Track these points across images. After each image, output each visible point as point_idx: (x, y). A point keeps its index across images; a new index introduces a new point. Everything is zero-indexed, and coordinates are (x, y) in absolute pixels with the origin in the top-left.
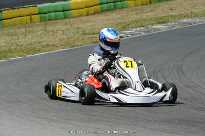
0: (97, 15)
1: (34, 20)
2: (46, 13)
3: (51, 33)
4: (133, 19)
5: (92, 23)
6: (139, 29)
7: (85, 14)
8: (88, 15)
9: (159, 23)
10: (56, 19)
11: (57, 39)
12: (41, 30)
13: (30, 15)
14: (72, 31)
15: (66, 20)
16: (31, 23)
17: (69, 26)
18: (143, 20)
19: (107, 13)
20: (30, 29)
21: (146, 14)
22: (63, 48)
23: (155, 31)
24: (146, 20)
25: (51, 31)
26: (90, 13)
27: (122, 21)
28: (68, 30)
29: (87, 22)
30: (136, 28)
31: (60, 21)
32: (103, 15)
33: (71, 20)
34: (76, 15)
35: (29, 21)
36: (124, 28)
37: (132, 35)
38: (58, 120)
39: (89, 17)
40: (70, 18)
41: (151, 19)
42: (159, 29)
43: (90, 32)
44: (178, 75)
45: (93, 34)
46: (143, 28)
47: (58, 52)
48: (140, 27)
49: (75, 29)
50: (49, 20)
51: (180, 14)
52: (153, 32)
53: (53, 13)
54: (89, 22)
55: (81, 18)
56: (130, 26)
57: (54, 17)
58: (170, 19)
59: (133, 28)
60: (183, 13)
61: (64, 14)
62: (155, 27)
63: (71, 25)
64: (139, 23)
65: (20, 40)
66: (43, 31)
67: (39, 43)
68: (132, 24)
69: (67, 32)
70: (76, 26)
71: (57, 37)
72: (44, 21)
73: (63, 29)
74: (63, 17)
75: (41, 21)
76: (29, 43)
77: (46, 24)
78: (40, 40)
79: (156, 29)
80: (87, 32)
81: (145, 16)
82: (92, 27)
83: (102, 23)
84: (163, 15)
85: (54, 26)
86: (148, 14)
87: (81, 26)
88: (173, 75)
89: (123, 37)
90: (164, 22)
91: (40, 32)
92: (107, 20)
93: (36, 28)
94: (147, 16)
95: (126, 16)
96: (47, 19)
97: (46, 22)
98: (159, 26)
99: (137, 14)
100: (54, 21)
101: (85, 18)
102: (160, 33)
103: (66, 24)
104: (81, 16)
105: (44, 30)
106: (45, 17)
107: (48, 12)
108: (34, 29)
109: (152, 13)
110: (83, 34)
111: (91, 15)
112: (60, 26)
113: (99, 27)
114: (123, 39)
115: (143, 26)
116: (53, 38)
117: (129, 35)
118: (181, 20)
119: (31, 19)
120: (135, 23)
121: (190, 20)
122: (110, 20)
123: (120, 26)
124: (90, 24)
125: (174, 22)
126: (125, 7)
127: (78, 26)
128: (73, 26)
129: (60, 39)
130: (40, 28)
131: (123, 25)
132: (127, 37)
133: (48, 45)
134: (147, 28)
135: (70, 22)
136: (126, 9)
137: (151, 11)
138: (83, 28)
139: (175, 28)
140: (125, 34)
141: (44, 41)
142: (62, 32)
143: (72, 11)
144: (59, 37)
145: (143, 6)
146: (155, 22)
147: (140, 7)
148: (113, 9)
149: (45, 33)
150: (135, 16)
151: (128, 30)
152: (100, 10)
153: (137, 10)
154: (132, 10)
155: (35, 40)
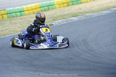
2: (11, 14)
4: (59, 15)
6: (62, 20)
7: (33, 13)
9: (73, 16)
10: (16, 17)
11: (17, 27)
13: (2, 15)
14: (25, 22)
15: (22, 17)
16: (3, 19)
17: (24, 20)
20: (2, 22)
21: (66, 12)
23: (71, 21)
24: (66, 15)
25: (14, 23)
27: (53, 16)
28: (23, 22)
33: (25, 16)
34: (27, 14)
35: (1, 18)
36: (54, 20)
37: (59, 23)
40: (24, 16)
41: (69, 15)
44: (85, 44)
46: (65, 20)
50: (13, 17)
51: (85, 11)
52: (70, 21)
53: (15, 13)
56: (58, 19)
57: (15, 15)
58: (80, 14)
59: (59, 19)
60: (86, 10)
61: (21, 14)
62: (71, 19)
63: (25, 19)
64: (63, 17)
67: (7, 30)
71: (17, 26)
72: (10, 18)
73: (20, 22)
74: (20, 15)
75: (8, 18)
76: (2, 30)
77: (11, 19)
78: (8, 28)
79: (72, 20)
84: (75, 12)
85: (15, 20)
86: (67, 12)
89: (54, 25)
90: (76, 16)
91: (8, 24)
94: (67, 13)
95: (55, 13)
96: (11, 16)
97: (11, 18)
98: (73, 18)
100: (15, 18)
101: (32, 15)
102: (74, 22)
103: (22, 19)
104: (30, 14)
105: (10, 22)
107: (12, 13)
108: (4, 22)
112: (19, 20)
115: (64, 19)
116: (15, 27)
118: (85, 14)
119: (3, 17)
120: (60, 17)
121: (90, 14)
123: (52, 19)
125: (82, 16)
126: (54, 9)
127: (29, 20)
128: (26, 20)
129: (19, 27)
130: (8, 22)
131: (54, 18)
132: (56, 24)
133: (12, 31)
134: (67, 19)
135: (24, 18)
136: (55, 10)
137: (69, 10)
138: (31, 21)
139: (82, 19)
140: (55, 23)
141: (10, 28)
142: (20, 23)
143: (25, 12)
144: (19, 26)
145: (64, 8)
146: (71, 16)
147: (62, 8)
148: (48, 10)
149: (10, 24)
150: (60, 13)
151: (57, 21)
152: (40, 11)
153: (61, 10)
154: (58, 10)
155: (5, 28)
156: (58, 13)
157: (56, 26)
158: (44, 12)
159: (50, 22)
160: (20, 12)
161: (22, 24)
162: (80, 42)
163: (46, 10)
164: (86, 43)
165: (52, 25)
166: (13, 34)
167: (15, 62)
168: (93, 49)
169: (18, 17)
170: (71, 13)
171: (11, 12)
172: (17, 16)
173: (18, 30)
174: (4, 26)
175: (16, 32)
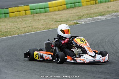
0: (64, 11)
1: (27, 14)
2: (34, 10)
3: (37, 21)
4: (85, 13)
5: (61, 15)
6: (88, 19)
7: (58, 10)
9: (100, 15)
12: (31, 19)
13: (25, 11)
14: (49, 20)
15: (46, 14)
16: (26, 15)
17: (48, 17)
18: (91, 13)
19: (70, 10)
20: (25, 19)
21: (93, 10)
23: (98, 20)
24: (93, 14)
25: (37, 20)
27: (79, 14)
28: (47, 19)
29: (58, 14)
30: (87, 18)
31: (42, 14)
32: (68, 10)
33: (49, 13)
34: (52, 11)
35: (24, 14)
36: (80, 18)
37: (84, 22)
38: (40, 71)
39: (60, 12)
40: (48, 12)
41: (96, 13)
42: (100, 19)
43: (60, 20)
44: (111, 45)
45: (62, 21)
46: (91, 18)
47: (40, 32)
48: (89, 18)
49: (51, 19)
50: (36, 13)
51: (113, 10)
52: (97, 21)
53: (39, 10)
54: (60, 15)
56: (84, 17)
57: (39, 12)
58: (107, 13)
60: (115, 9)
61: (45, 10)
62: (98, 17)
63: (49, 16)
64: (89, 15)
65: (19, 25)
67: (30, 26)
68: (85, 16)
69: (46, 20)
70: (52, 17)
71: (40, 23)
73: (44, 19)
74: (44, 12)
75: (31, 14)
76: (24, 27)
77: (34, 16)
78: (30, 25)
79: (98, 19)
80: (58, 20)
81: (92, 11)
83: (67, 15)
84: (103, 11)
85: (39, 17)
86: (94, 10)
87: (55, 17)
88: (108, 45)
89: (79, 23)
90: (103, 15)
91: (31, 21)
92: (70, 13)
93: (28, 18)
94: (94, 11)
95: (81, 11)
97: (34, 15)
98: (100, 17)
99: (88, 10)
100: (39, 14)
101: (57, 12)
102: (101, 21)
103: (46, 16)
104: (55, 11)
105: (33, 19)
106: (34, 12)
107: (36, 9)
108: (27, 18)
109: (97, 10)
110: (56, 22)
111: (61, 10)
112: (42, 17)
113: (65, 17)
114: (79, 24)
115: (91, 17)
116: (38, 24)
117: (82, 22)
118: (113, 14)
119: (25, 13)
120: (87, 15)
122: (71, 13)
123: (77, 17)
124: (60, 16)
125: (109, 15)
127: (53, 17)
129: (42, 24)
130: (31, 18)
131: (79, 16)
132: (81, 23)
133: (35, 28)
134: (93, 18)
135: (48, 14)
137: (96, 8)
139: (110, 18)
140: (80, 21)
141: (33, 26)
142: (43, 20)
143: (50, 8)
144: (42, 23)
145: (92, 6)
146: (98, 15)
147: (90, 6)
148: (74, 7)
149: (33, 21)
150: (87, 11)
151: (82, 19)
152: (66, 8)
153: (88, 7)
154: (85, 8)
155: (28, 25)
156: (85, 11)
157: (81, 25)
158: (70, 9)
159: (75, 20)
160: (45, 8)
161: (46, 21)
162: (106, 43)
163: (72, 8)
165: (78, 23)
166: (35, 31)
170: (98, 12)
171: (34, 8)
172: (40, 13)
173: (41, 27)
174: (27, 22)
175: (38, 29)
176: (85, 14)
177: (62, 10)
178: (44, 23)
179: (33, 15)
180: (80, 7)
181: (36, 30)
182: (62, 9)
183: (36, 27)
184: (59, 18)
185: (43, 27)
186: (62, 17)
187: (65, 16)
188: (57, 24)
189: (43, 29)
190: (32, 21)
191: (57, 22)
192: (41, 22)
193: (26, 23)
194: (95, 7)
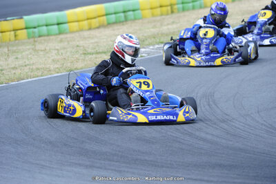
0: (102, 30)
1: (19, 37)
2: (35, 28)
3: (42, 53)
4: (150, 34)
5: (96, 40)
6: (157, 46)
7: (87, 27)
8: (90, 29)
10: (48, 35)
11: (50, 61)
12: (29, 49)
13: (14, 30)
14: (68, 50)
15: (62, 36)
16: (16, 40)
17: (66, 43)
18: (162, 34)
19: (116, 27)
20: (15, 48)
21: (166, 27)
22: (58, 73)
24: (167, 35)
25: (42, 51)
26: (93, 26)
28: (64, 48)
29: (89, 38)
30: (154, 45)
32: (111, 28)
33: (68, 36)
34: (75, 29)
35: (13, 38)
37: (149, 54)
38: (52, 166)
39: (92, 32)
40: (66, 33)
43: (93, 51)
44: (209, 105)
45: (97, 53)
48: (158, 44)
49: (73, 48)
50: (40, 36)
53: (45, 28)
54: (93, 38)
55: (81, 33)
56: (147, 42)
57: (45, 32)
59: (150, 45)
61: (59, 28)
63: (68, 42)
64: (158, 38)
66: (31, 50)
67: (26, 66)
69: (62, 51)
70: (75, 43)
71: (49, 57)
72: (33, 37)
73: (57, 48)
74: (57, 32)
75: (29, 38)
76: (13, 66)
77: (35, 41)
78: (27, 63)
80: (90, 51)
81: (165, 29)
82: (96, 44)
83: (109, 39)
85: (46, 44)
86: (170, 27)
87: (81, 43)
91: (27, 53)
93: (24, 47)
94: (168, 29)
95: (140, 30)
96: (37, 35)
97: (36, 39)
99: (154, 27)
100: (46, 38)
101: (86, 34)
103: (61, 41)
104: (82, 30)
105: (33, 49)
106: (33, 32)
107: (39, 26)
108: (19, 48)
109: (175, 26)
110: (84, 54)
111: (94, 29)
112: (53, 44)
113: (105, 44)
115: (162, 43)
116: (44, 59)
117: (144, 55)
119: (15, 36)
120: (153, 39)
124: (93, 41)
126: (139, 19)
127: (78, 43)
128: (70, 43)
129: (53, 60)
130: (28, 47)
132: (141, 56)
133: (38, 69)
135: (67, 38)
136: (141, 21)
137: (173, 23)
138: (83, 46)
141: (33, 64)
142: (56, 51)
143: (69, 24)
144: (53, 58)
145: (163, 17)
147: (158, 18)
148: (123, 22)
149: (34, 53)
150: (152, 30)
151: (144, 48)
152: (106, 23)
153: (154, 21)
154: (148, 22)
155: (21, 62)
156: (148, 28)
157: (141, 60)
160: (58, 24)
161: (62, 54)
163: (120, 22)
164: (211, 103)
166: (38, 76)
167: (43, 145)
168: (227, 117)
169: (52, 37)
171: (36, 25)
173: (52, 67)
174: (19, 56)
175: (46, 72)
176: (150, 37)
177: (98, 28)
178: (59, 57)
179: (32, 40)
180: (137, 21)
181: (40, 74)
182: (97, 25)
183: (40, 67)
184: (91, 46)
185: (56, 66)
186: (96, 42)
187: (105, 40)
188: (87, 58)
189: (57, 70)
190: (31, 54)
191: (88, 54)
192: (52, 56)
193: (17, 58)
194: (172, 20)
